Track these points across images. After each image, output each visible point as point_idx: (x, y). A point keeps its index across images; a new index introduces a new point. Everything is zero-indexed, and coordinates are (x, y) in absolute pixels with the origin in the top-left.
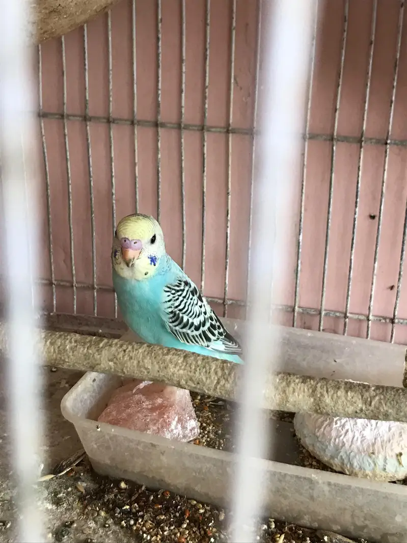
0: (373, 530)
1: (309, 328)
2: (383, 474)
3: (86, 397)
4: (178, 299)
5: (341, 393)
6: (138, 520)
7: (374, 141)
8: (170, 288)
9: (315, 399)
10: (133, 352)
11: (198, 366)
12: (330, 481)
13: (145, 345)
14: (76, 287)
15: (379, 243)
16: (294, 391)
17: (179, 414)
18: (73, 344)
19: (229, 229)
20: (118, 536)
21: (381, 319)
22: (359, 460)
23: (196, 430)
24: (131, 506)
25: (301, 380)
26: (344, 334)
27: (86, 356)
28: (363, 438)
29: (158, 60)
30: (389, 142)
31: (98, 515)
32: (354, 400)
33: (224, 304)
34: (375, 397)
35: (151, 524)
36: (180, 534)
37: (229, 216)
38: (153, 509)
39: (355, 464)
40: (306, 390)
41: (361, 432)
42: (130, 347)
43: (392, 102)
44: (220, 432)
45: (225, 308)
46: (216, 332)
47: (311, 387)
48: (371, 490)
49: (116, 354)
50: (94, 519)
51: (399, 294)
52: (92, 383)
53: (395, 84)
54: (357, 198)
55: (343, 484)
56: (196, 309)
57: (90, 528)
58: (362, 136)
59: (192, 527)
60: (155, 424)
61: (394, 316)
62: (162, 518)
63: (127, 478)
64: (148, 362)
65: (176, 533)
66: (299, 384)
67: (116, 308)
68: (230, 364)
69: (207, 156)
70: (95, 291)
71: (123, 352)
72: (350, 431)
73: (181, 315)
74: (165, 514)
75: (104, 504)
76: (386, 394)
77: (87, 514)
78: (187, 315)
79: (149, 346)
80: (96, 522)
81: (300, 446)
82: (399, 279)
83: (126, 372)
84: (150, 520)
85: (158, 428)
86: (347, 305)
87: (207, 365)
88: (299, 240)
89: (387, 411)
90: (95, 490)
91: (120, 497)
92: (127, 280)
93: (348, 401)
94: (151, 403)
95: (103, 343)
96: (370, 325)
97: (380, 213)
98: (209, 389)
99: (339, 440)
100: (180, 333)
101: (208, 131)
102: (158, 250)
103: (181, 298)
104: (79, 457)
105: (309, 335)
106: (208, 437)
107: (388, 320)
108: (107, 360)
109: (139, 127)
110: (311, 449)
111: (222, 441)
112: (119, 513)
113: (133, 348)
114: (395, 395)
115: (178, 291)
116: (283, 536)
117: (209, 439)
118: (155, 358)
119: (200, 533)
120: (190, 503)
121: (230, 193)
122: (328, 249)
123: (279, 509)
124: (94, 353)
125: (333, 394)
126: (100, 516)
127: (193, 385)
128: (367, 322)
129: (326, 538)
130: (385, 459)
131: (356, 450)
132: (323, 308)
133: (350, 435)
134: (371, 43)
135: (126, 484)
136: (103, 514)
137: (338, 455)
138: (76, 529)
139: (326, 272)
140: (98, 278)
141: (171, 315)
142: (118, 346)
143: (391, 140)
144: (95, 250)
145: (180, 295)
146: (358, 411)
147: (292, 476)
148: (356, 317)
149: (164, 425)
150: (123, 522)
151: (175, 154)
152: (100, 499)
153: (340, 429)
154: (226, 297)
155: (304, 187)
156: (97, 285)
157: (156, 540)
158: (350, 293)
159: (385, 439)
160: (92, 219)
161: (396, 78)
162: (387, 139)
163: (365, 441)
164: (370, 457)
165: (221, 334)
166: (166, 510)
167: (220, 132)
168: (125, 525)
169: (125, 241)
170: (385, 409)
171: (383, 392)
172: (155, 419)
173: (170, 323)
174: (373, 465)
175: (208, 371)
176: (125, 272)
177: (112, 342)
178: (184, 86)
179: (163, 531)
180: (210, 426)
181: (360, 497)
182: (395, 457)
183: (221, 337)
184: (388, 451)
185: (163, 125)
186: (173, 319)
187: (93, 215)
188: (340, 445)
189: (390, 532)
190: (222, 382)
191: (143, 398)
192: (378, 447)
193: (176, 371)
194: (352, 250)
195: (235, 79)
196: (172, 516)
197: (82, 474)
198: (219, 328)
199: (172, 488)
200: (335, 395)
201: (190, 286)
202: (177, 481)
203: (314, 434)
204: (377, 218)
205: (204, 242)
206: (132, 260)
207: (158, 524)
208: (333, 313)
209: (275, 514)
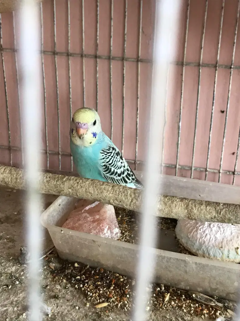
0: (221, 291)
1: (185, 177)
2: (227, 259)
3: (55, 215)
4: (108, 158)
5: (203, 207)
6: (85, 285)
7: (224, 66)
8: (104, 151)
9: (188, 211)
10: (83, 183)
11: (120, 192)
12: (196, 261)
13: (90, 180)
14: (49, 153)
15: (226, 127)
16: (176, 206)
17: (109, 224)
18: (48, 179)
19: (138, 119)
20: (73, 293)
21: (227, 172)
22: (213, 251)
23: (119, 234)
24: (81, 277)
25: (180, 200)
26: (205, 180)
27: (56, 186)
28: (216, 239)
29: (97, 19)
30: (232, 67)
31: (62, 282)
32: (211, 211)
33: (135, 163)
34: (223, 209)
35: (92, 287)
36: (109, 292)
37: (138, 111)
38: (94, 278)
39: (211, 254)
40: (183, 205)
41: (214, 235)
42: (81, 181)
43: (234, 43)
44: (132, 236)
45: (135, 166)
46: (130, 178)
47: (186, 204)
48: (220, 267)
49: (73, 185)
50: (59, 284)
51: (238, 157)
52: (58, 207)
53: (236, 32)
54: (213, 101)
55: (204, 264)
56: (119, 164)
57: (57, 289)
58: (217, 63)
59: (116, 289)
60: (95, 229)
61: (235, 170)
62: (99, 284)
63: (78, 261)
64: (91, 190)
65: (107, 292)
66: (179, 202)
67: (72, 166)
68: (139, 191)
69: (126, 75)
70: (60, 155)
71: (77, 184)
72: (208, 234)
73: (110, 167)
74: (100, 282)
75: (65, 276)
76: (229, 207)
77: (56, 281)
78: (114, 167)
79: (92, 180)
80: (61, 286)
81: (179, 244)
82: (238, 148)
83: (79, 195)
84: (92, 285)
85: (97, 232)
86: (207, 164)
87: (125, 191)
88: (179, 125)
89: (230, 217)
90: (60, 268)
91: (74, 272)
92: (79, 146)
93: (207, 212)
94: (92, 218)
95: (65, 178)
96: (220, 176)
97: (227, 109)
98: (127, 205)
99: (202, 240)
100: (109, 177)
101: (126, 60)
102: (97, 129)
103: (110, 157)
104: (51, 249)
105: (185, 180)
106: (125, 239)
107: (231, 173)
108: (68, 188)
109: (86, 58)
110: (185, 245)
111: (133, 241)
112: (74, 281)
113: (83, 181)
114: (234, 208)
115: (108, 153)
116: (169, 294)
117: (126, 240)
118: (95, 187)
119: (121, 292)
120: (115, 275)
121: (139, 98)
122: (196, 131)
123: (167, 279)
124: (60, 184)
125: (199, 207)
126: (63, 282)
127: (118, 203)
128: (218, 174)
129: (194, 295)
130: (229, 251)
131: (211, 246)
132: (193, 165)
133: (208, 237)
134: (222, 8)
135: (78, 265)
136: (65, 281)
137: (201, 248)
138: (49, 290)
139: (195, 144)
140: (62, 148)
141: (104, 167)
142: (74, 180)
143: (234, 66)
144: (60, 132)
145: (110, 156)
146: (213, 218)
147: (174, 259)
148: (212, 171)
149: (100, 230)
150: (76, 285)
151: (107, 75)
152: (63, 273)
153: (202, 233)
154: (136, 160)
155: (183, 94)
156: (61, 152)
157: (96, 296)
158: (209, 157)
159: (229, 239)
160: (58, 113)
161: (237, 29)
162: (231, 65)
163: (217, 240)
164: (220, 249)
165: (133, 179)
166: (102, 279)
167: (133, 61)
168: (77, 287)
169: (78, 124)
170: (229, 216)
171: (227, 206)
172: (95, 227)
173: (104, 171)
174: (221, 254)
175: (126, 195)
176: (78, 142)
177: (71, 178)
178: (112, 33)
179: (100, 291)
180: (127, 232)
181: (214, 271)
182: (234, 249)
183: (133, 181)
184: (231, 246)
185: (100, 57)
186: (105, 170)
187: (59, 111)
188: (203, 243)
189: (231, 292)
190: (134, 201)
191: (88, 215)
192: (225, 244)
193: (108, 195)
194: (210, 131)
195: (142, 30)
196: (105, 282)
197: (52, 259)
198: (132, 176)
199: (105, 266)
200: (200, 208)
201: (116, 151)
202: (108, 262)
203: (187, 236)
204: (225, 113)
205: (124, 127)
206: (83, 135)
207: (97, 287)
208: (199, 168)
209: (165, 282)
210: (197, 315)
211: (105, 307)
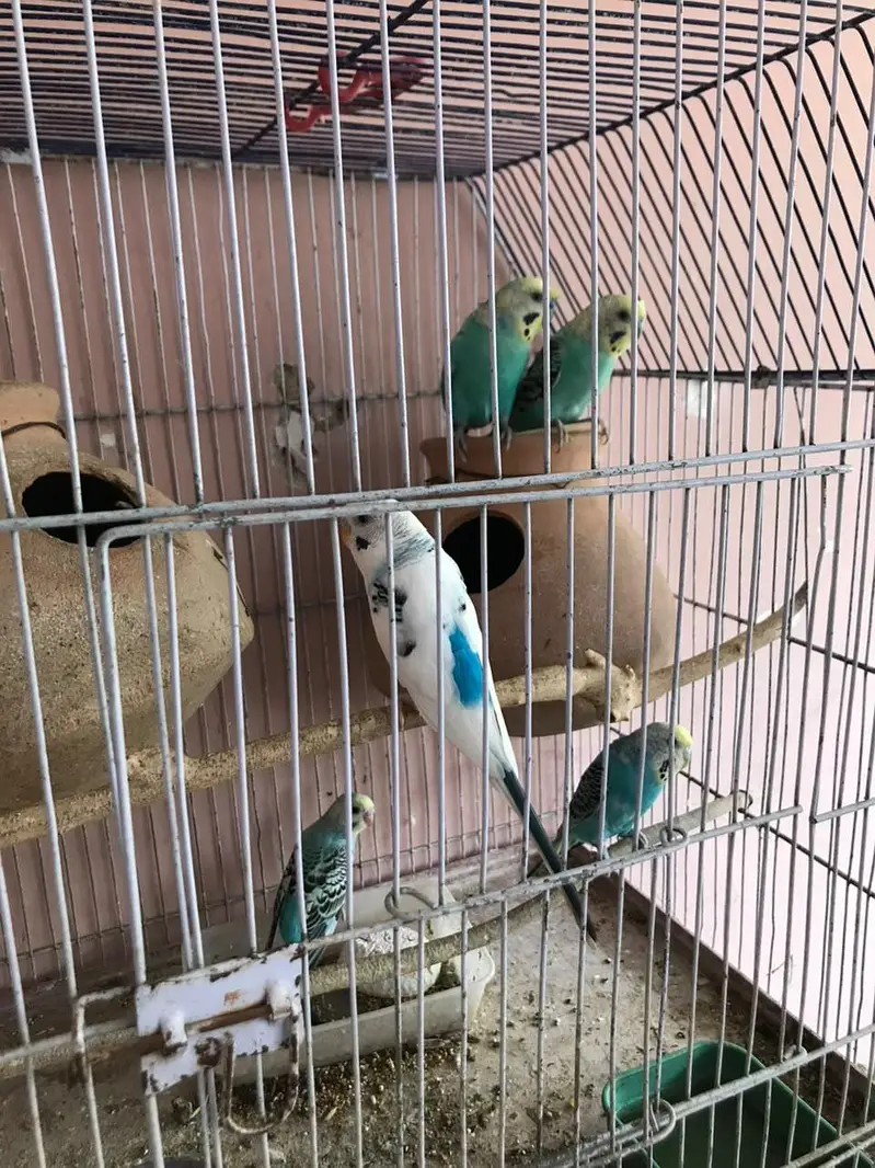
209: (378, 1048)
210: (433, 1066)
211: (335, 1115)
